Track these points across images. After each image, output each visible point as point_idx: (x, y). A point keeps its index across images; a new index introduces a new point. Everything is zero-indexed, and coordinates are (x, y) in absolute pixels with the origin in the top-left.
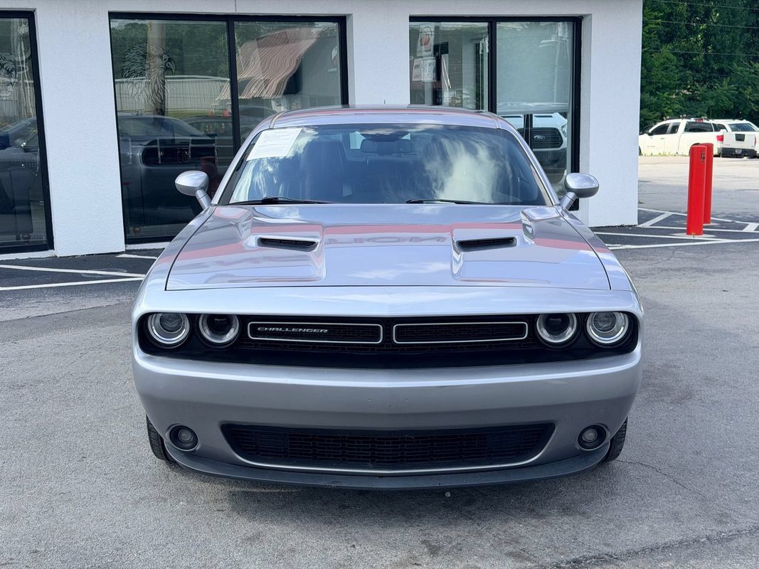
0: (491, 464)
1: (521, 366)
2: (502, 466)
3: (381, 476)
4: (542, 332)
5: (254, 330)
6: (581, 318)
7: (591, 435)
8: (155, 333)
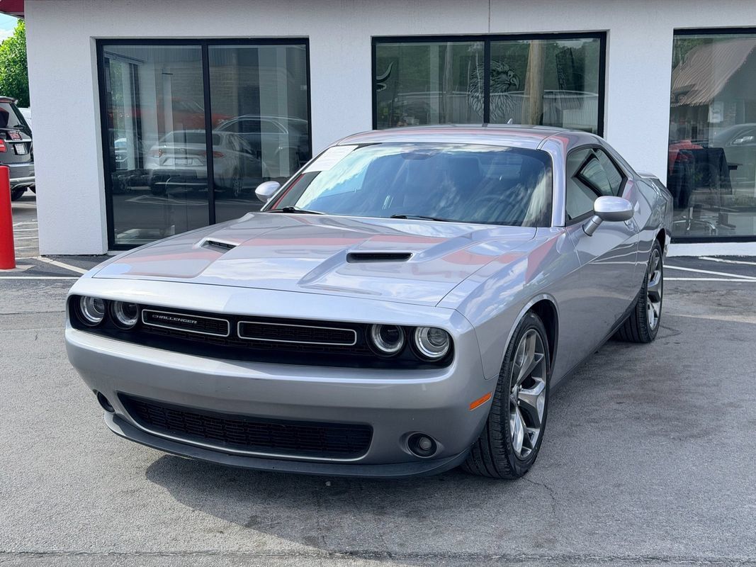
0: (324, 457)
1: (355, 369)
2: (333, 460)
3: (231, 454)
4: (378, 341)
5: (150, 317)
6: (410, 331)
7: (426, 444)
8: (86, 313)
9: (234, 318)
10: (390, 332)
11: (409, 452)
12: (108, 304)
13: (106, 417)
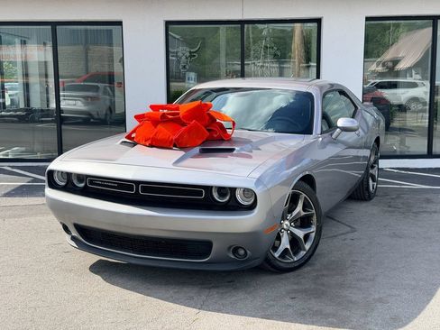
0: (186, 259)
2: (191, 261)
4: (215, 195)
5: (91, 182)
6: (233, 190)
7: (242, 252)
8: (57, 179)
9: (138, 183)
10: (222, 190)
11: (233, 257)
12: (69, 175)
13: (68, 237)
